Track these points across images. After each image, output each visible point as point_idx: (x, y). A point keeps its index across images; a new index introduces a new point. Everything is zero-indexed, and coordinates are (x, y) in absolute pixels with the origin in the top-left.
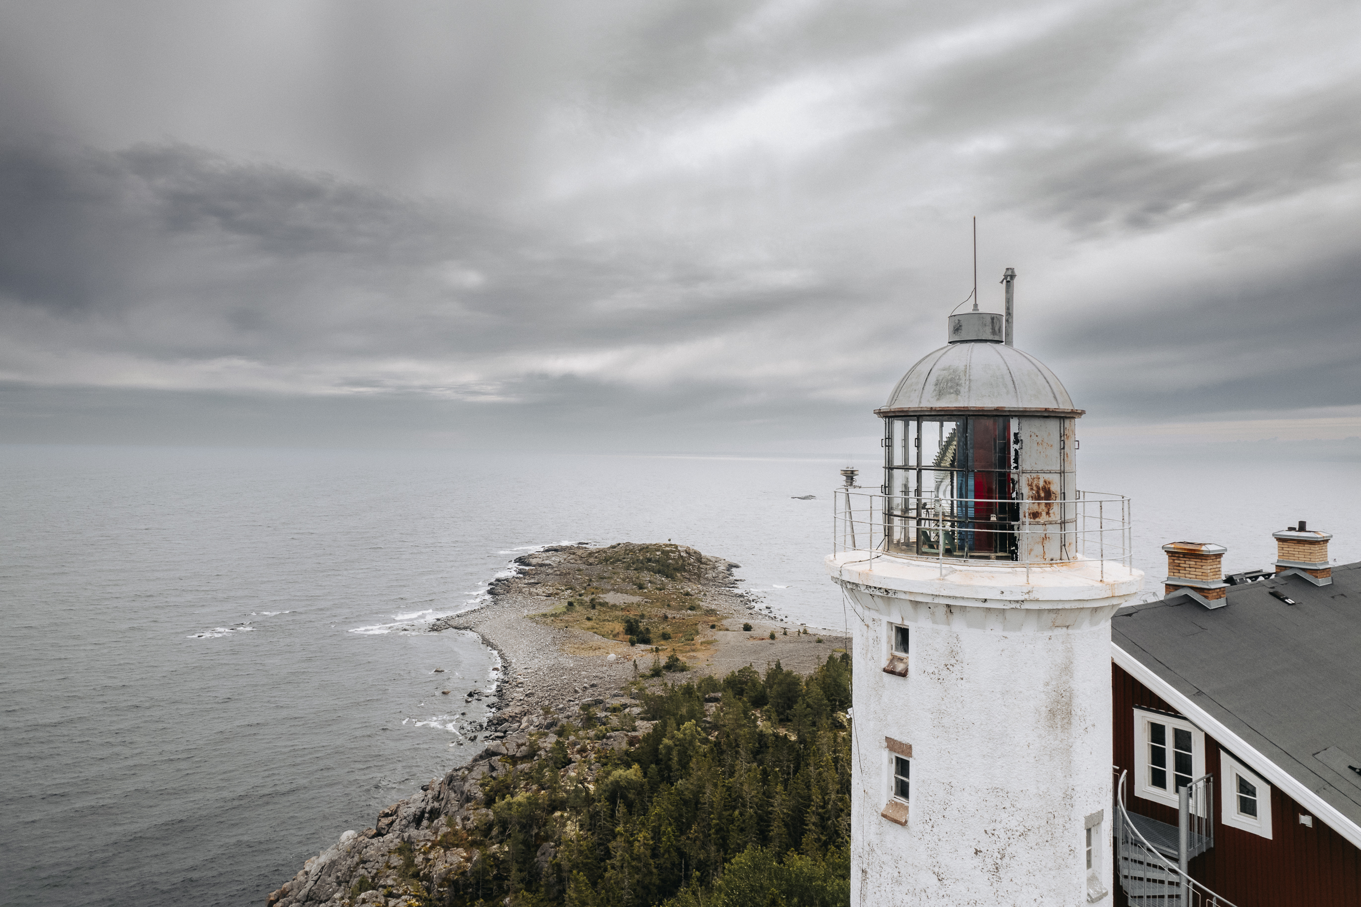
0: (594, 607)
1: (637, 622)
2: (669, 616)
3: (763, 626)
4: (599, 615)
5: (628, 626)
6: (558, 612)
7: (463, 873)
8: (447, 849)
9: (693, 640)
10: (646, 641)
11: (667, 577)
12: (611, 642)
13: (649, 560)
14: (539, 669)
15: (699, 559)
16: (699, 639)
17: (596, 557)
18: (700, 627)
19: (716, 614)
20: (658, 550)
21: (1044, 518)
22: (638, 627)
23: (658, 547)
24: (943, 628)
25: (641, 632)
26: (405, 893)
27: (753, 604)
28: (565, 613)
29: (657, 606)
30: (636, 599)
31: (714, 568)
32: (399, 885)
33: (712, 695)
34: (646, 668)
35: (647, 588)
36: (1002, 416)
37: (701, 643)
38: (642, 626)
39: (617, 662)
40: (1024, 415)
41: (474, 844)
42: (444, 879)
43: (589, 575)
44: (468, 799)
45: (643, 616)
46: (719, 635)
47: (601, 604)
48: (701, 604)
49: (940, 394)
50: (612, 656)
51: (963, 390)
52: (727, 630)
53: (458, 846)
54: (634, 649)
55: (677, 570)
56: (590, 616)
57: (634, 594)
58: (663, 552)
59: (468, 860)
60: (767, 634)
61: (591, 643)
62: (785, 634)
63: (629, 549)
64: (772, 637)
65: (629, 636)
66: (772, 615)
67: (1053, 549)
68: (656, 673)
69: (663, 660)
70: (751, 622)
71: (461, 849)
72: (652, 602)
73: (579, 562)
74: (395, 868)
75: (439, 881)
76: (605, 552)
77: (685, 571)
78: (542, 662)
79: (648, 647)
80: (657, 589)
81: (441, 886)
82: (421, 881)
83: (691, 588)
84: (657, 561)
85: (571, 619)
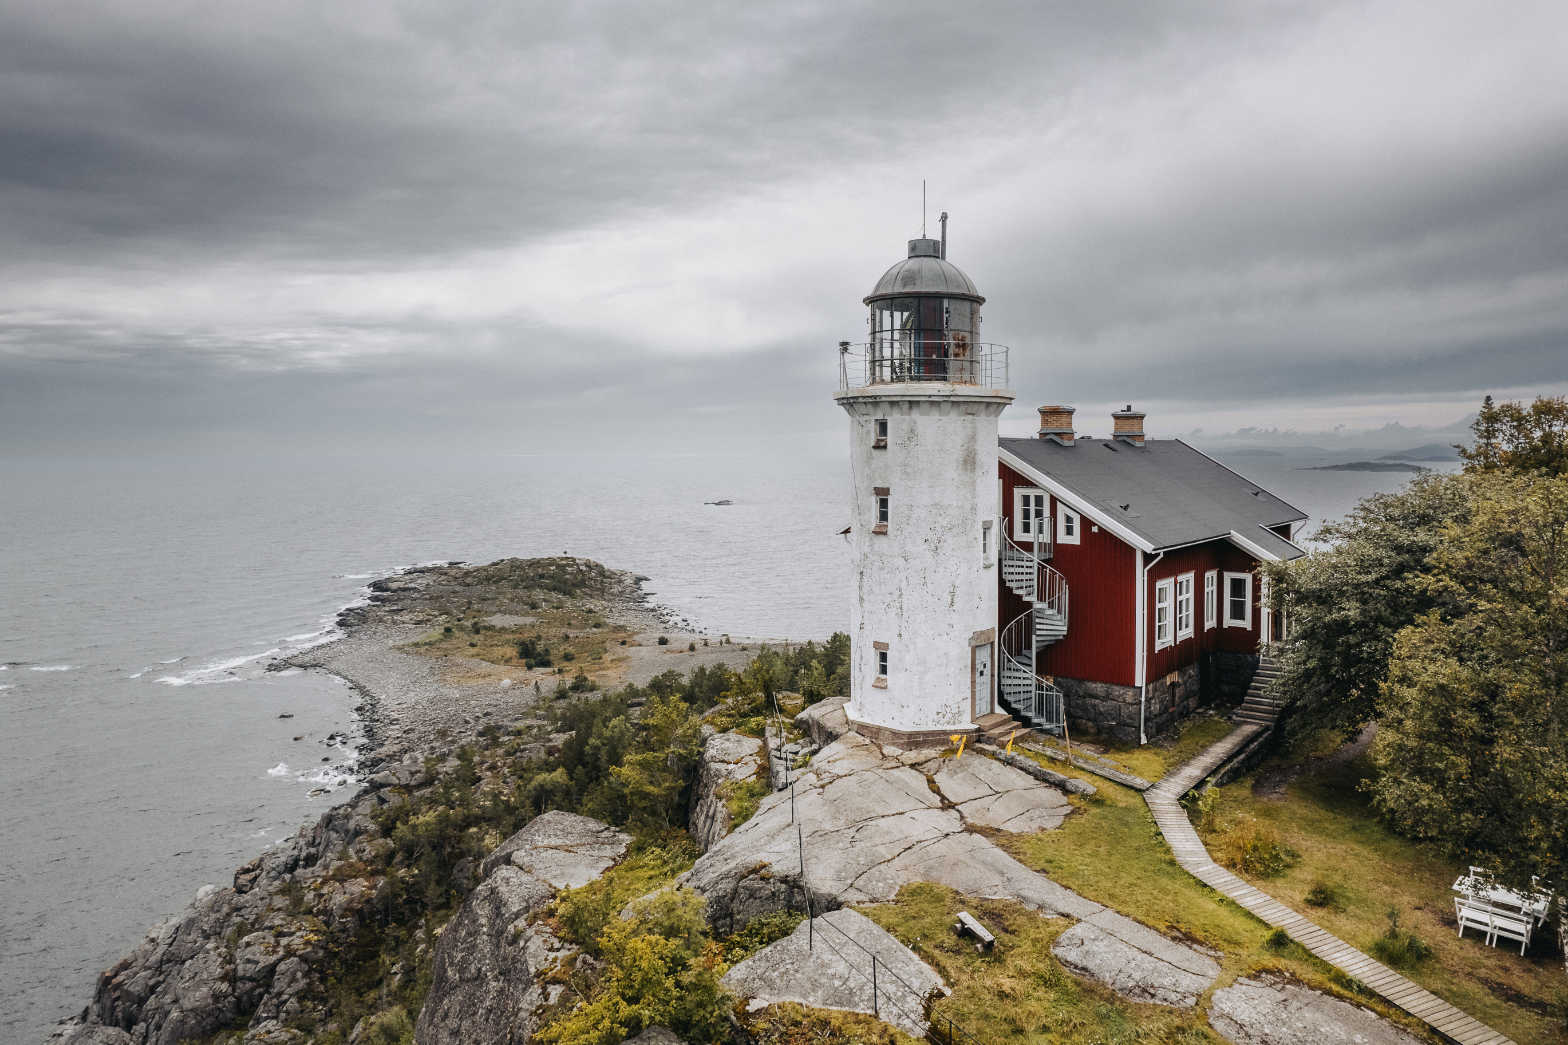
0: (477, 632)
1: (533, 643)
2: (571, 635)
3: (680, 639)
4: (485, 640)
5: (523, 649)
6: (433, 639)
7: (369, 901)
8: (342, 881)
9: (601, 658)
10: (546, 664)
11: (565, 594)
12: (503, 668)
13: (542, 576)
14: (417, 703)
15: (602, 572)
16: (607, 657)
17: (474, 577)
18: (608, 645)
19: (626, 630)
20: (552, 565)
21: (961, 358)
22: (534, 649)
23: (552, 562)
24: (907, 417)
25: (539, 654)
26: (300, 929)
27: (668, 618)
28: (441, 641)
29: (555, 626)
30: (529, 620)
31: (620, 582)
32: (291, 923)
33: (635, 700)
34: (549, 691)
35: (541, 607)
36: (939, 297)
37: (612, 661)
38: (540, 647)
39: (513, 687)
40: (952, 297)
41: (374, 873)
42: (346, 910)
43: (467, 598)
44: (358, 833)
45: (539, 638)
46: (631, 651)
47: (486, 628)
48: (607, 621)
49: (905, 285)
50: (506, 682)
51: (918, 283)
52: (640, 645)
53: (356, 877)
54: (531, 673)
55: (576, 586)
56: (474, 642)
57: (526, 614)
58: (558, 566)
59: (373, 887)
60: (686, 646)
61: (479, 671)
62: (706, 644)
63: (515, 565)
64: (692, 648)
65: (524, 661)
66: (689, 628)
67: (966, 376)
68: (562, 695)
69: (569, 681)
70: (666, 636)
71: (360, 880)
72: (549, 623)
73: (453, 583)
74: (279, 909)
75: (340, 912)
76: (485, 570)
77: (586, 586)
78: (419, 695)
79: (549, 670)
80: (553, 607)
81: (342, 916)
82: (317, 916)
83: (593, 604)
84: (551, 577)
85: (450, 647)
